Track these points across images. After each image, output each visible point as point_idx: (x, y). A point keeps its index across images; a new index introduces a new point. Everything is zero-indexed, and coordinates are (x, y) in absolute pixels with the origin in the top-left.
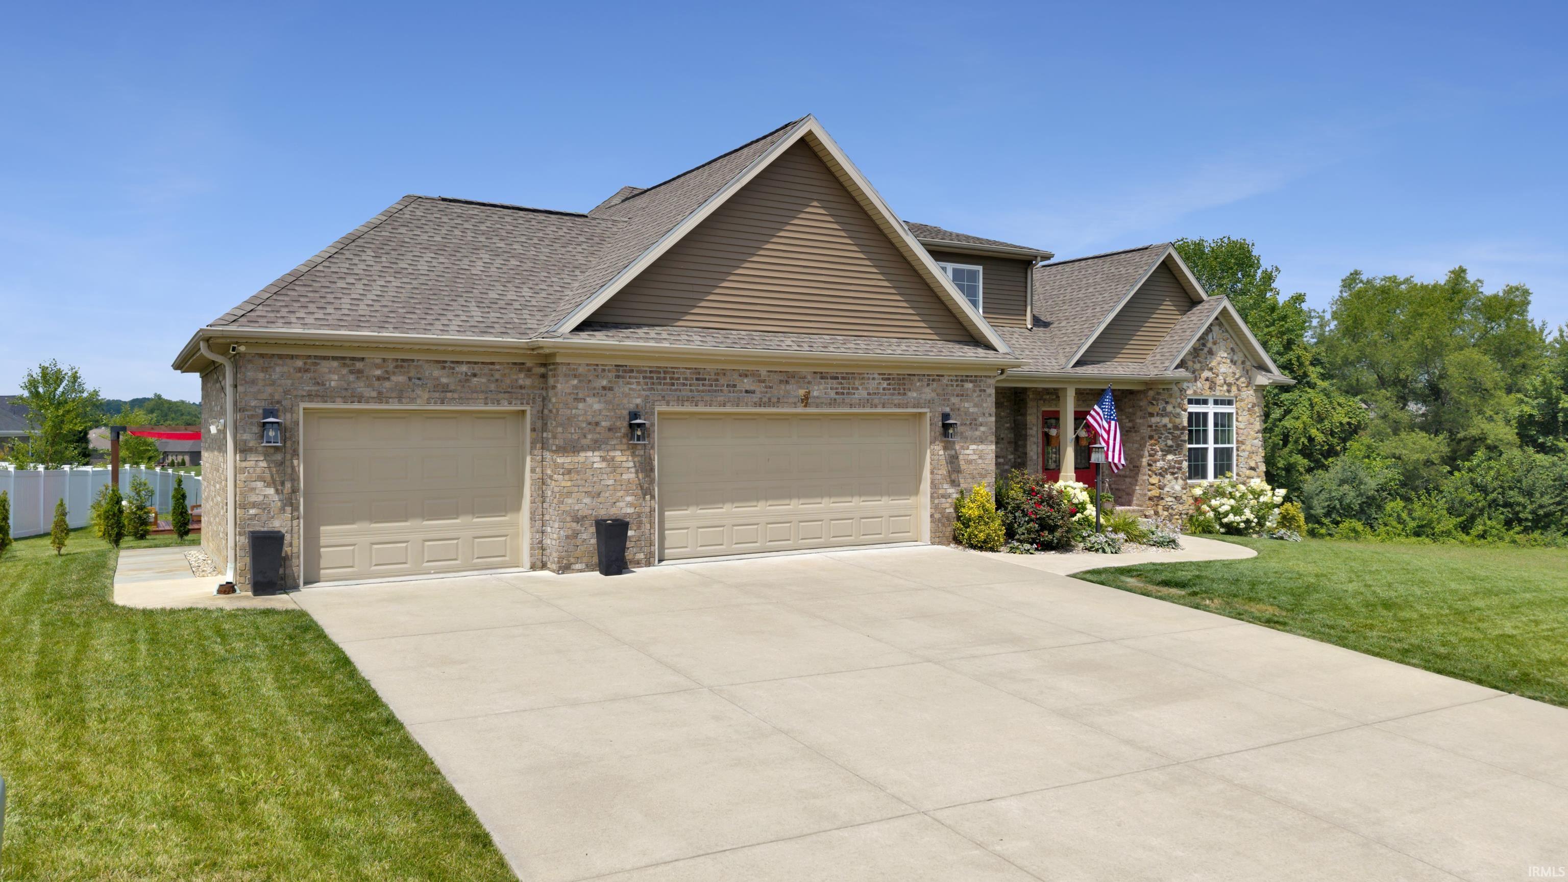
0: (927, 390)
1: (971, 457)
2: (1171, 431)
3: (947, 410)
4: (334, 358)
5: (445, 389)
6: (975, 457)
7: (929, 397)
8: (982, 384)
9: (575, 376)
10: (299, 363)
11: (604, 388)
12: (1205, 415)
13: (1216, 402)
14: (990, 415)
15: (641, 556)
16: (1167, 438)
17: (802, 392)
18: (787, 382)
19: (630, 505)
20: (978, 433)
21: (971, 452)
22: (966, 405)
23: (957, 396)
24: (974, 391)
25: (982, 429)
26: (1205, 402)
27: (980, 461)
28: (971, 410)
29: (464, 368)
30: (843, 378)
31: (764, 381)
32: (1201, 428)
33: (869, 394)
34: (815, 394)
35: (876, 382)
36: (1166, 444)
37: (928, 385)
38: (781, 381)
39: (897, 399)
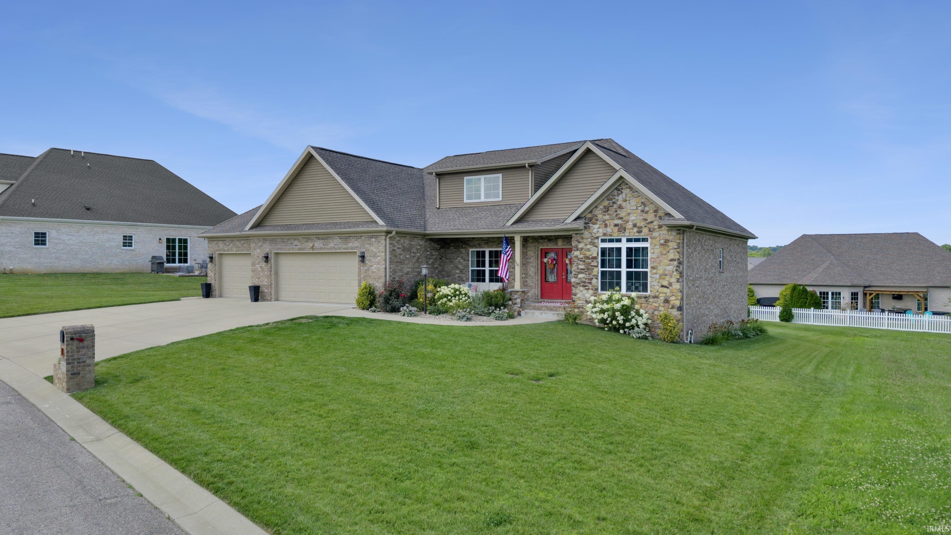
0: (356, 242)
1: (374, 270)
2: (583, 260)
3: (364, 250)
4: (221, 240)
5: (239, 247)
6: (376, 270)
7: (356, 245)
8: (379, 239)
9: (254, 243)
10: (216, 242)
11: (260, 246)
12: (619, 250)
13: (629, 240)
14: (382, 252)
15: (269, 298)
16: (578, 264)
17: (311, 245)
18: (308, 241)
19: (266, 282)
20: (377, 260)
21: (374, 268)
22: (372, 248)
23: (368, 244)
24: (376, 242)
25: (379, 258)
26: (619, 241)
27: (378, 272)
28: (374, 250)
29: (242, 242)
30: (326, 239)
31: (300, 242)
32: (615, 258)
33: (334, 245)
34: (316, 245)
35: (337, 240)
36: (578, 268)
37: (356, 240)
38: (305, 241)
39: (344, 246)
